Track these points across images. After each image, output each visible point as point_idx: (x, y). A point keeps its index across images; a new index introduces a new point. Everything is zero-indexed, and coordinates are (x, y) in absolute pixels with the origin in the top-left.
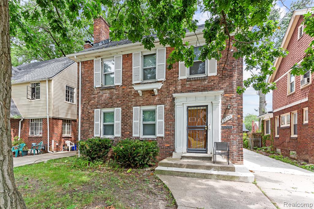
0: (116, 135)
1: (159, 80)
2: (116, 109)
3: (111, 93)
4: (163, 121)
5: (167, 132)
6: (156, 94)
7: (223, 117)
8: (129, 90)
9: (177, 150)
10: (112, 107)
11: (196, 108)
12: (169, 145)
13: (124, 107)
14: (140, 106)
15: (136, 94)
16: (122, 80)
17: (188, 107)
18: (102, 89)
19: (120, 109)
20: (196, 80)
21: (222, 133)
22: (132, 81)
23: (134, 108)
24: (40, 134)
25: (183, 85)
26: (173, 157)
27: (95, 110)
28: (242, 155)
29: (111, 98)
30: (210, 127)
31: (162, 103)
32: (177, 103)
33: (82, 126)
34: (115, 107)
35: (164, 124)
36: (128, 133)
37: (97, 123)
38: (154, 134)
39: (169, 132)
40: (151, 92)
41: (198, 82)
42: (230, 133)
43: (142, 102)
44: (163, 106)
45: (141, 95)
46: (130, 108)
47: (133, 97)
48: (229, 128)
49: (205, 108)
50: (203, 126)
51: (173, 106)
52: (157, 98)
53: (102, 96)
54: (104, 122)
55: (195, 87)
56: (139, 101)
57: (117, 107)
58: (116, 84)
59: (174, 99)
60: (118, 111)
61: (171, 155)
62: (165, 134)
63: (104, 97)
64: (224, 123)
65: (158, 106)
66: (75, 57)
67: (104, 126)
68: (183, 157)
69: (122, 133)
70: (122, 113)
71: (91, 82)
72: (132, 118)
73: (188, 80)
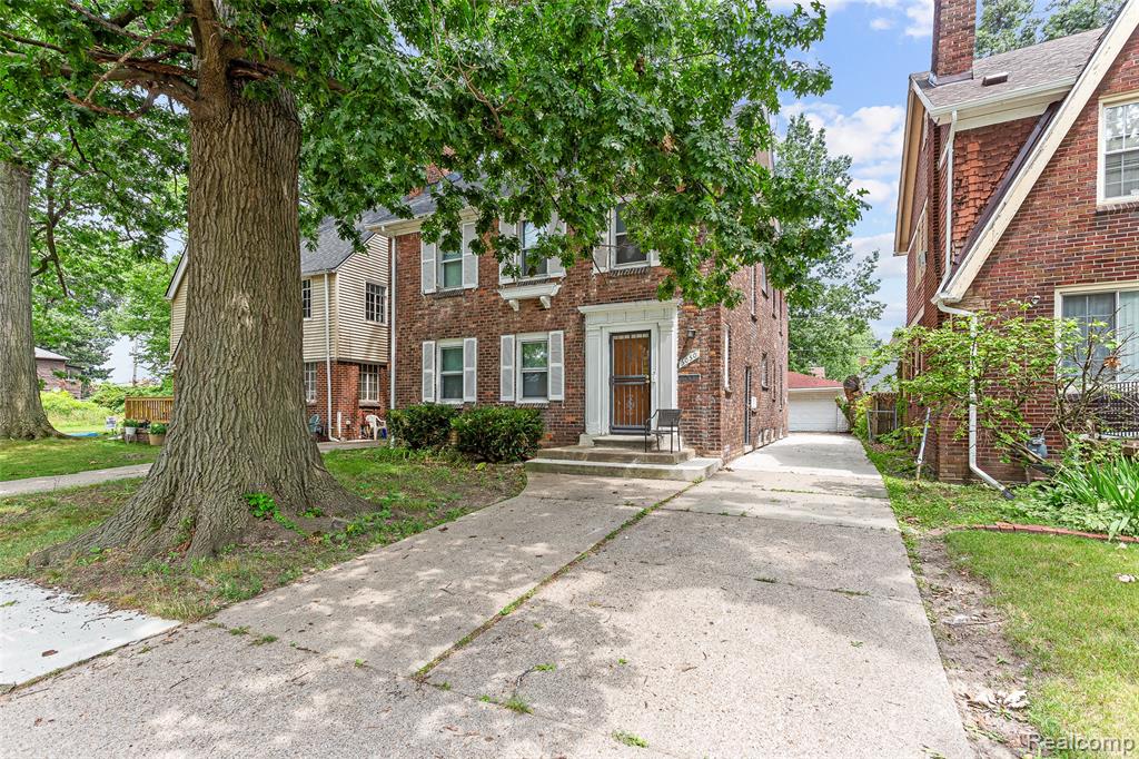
0: (466, 399)
1: (552, 276)
2: (466, 340)
3: (457, 305)
4: (562, 365)
5: (570, 391)
6: (548, 305)
7: (682, 355)
8: (493, 298)
9: (587, 430)
10: (458, 335)
11: (627, 337)
12: (573, 419)
13: (483, 336)
14: (515, 333)
15: (507, 308)
16: (480, 277)
17: (612, 334)
18: (438, 296)
19: (475, 339)
20: (626, 274)
21: (680, 390)
22: (497, 278)
23: (502, 337)
24: (312, 398)
25: (602, 286)
26: (580, 445)
27: (424, 343)
28: (719, 436)
29: (456, 317)
30: (655, 378)
31: (561, 326)
32: (589, 325)
33: (397, 378)
34: (464, 336)
35: (563, 373)
36: (492, 392)
37: (428, 371)
38: (546, 396)
39: (574, 391)
40: (536, 301)
41: (632, 280)
42: (696, 391)
43: (518, 325)
44: (561, 332)
45: (516, 309)
46: (496, 339)
47: (500, 314)
48: (693, 379)
49: (645, 336)
50: (642, 376)
51: (581, 332)
52: (549, 316)
53: (438, 311)
54: (444, 368)
55: (626, 290)
56: (513, 322)
57: (470, 336)
58: (465, 286)
59: (583, 317)
60: (470, 345)
61: (577, 440)
62: (566, 395)
63: (443, 313)
64: (684, 369)
65: (551, 333)
66: (383, 228)
67: (445, 378)
68: (597, 443)
69: (480, 394)
70: (480, 349)
71: (416, 280)
72: (498, 360)
73: (612, 274)
